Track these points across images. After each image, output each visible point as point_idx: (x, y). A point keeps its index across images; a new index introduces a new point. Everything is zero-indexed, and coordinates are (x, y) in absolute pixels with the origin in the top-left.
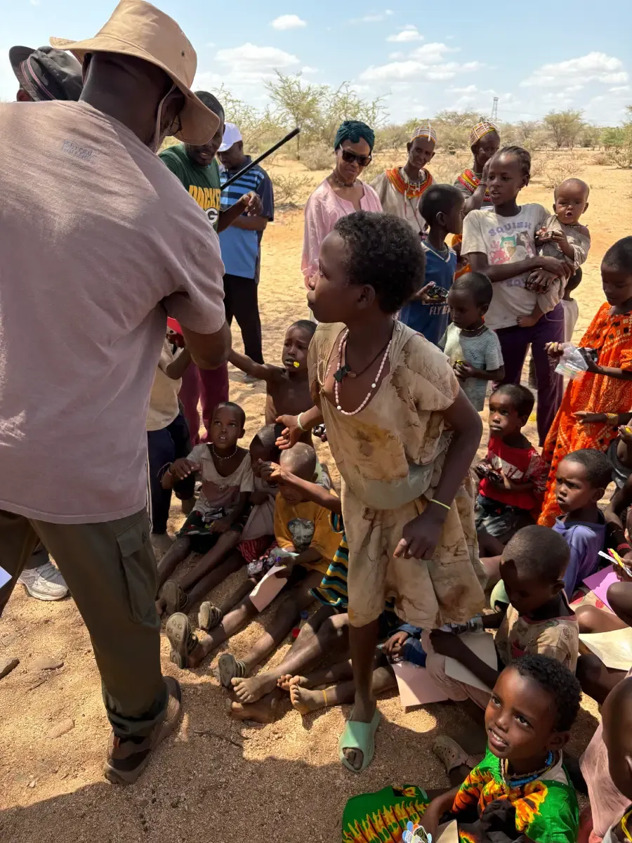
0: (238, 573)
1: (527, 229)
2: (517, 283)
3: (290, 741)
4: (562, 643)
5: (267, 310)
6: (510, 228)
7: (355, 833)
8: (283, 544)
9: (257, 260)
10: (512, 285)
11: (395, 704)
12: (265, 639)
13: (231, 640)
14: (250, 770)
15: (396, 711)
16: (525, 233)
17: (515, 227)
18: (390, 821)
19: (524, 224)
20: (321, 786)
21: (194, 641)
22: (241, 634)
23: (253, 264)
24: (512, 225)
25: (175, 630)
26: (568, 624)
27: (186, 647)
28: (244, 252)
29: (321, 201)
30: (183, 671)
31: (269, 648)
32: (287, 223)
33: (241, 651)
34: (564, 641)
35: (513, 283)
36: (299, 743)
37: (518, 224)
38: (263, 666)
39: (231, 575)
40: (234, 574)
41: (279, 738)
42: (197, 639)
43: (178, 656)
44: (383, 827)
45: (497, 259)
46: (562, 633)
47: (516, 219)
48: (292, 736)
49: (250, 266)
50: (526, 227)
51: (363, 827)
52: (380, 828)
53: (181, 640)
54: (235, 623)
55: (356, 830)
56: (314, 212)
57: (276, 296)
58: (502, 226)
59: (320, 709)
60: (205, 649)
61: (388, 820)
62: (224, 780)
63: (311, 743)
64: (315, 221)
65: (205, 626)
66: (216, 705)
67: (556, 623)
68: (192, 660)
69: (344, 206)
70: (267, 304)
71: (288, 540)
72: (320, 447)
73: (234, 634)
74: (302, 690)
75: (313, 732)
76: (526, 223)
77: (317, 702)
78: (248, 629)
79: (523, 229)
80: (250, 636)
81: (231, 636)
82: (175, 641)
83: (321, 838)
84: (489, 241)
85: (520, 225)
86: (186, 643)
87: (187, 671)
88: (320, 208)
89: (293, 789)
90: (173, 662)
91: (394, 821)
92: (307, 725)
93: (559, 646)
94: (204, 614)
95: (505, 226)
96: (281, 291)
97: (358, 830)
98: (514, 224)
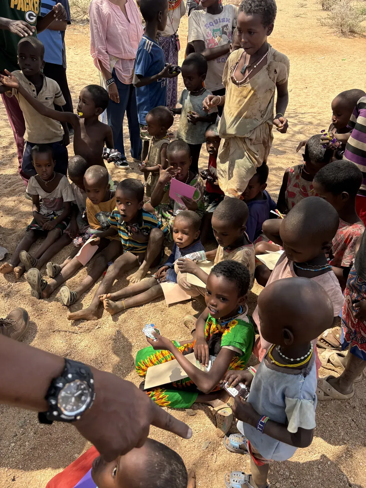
0: (69, 246)
1: (227, 23)
2: (223, 60)
3: (105, 328)
4: (245, 258)
5: (76, 90)
6: (217, 23)
7: (142, 366)
8: (95, 227)
9: (63, 52)
10: (220, 62)
11: (163, 304)
12: (88, 279)
13: (67, 282)
14: (83, 345)
15: (163, 307)
16: (226, 26)
17: (220, 22)
18: (160, 357)
19: (226, 20)
20: (123, 348)
21: (44, 283)
22: (73, 277)
23: (60, 54)
24: (218, 21)
25: (32, 278)
26: (248, 248)
27: (40, 287)
28: (52, 45)
29: (99, 5)
30: (40, 300)
31: (91, 283)
32: (86, 32)
33: (74, 287)
34: (246, 257)
35: (220, 61)
36: (111, 329)
37: (222, 19)
38: (87, 293)
39: (65, 247)
40: (67, 247)
41: (99, 328)
42: (47, 283)
43: (36, 293)
44: (156, 361)
45: (211, 45)
46: (245, 253)
47: (221, 16)
48: (106, 326)
49: (58, 56)
50: (227, 21)
51: (146, 363)
52: (155, 361)
53: (36, 283)
54: (69, 272)
55: (142, 365)
56: (95, 13)
57: (82, 81)
58: (212, 21)
59: (121, 311)
60: (52, 288)
61: (159, 357)
62: (69, 351)
63: (117, 329)
64: (96, 19)
65: (52, 276)
66: (61, 316)
67: (241, 249)
68: (45, 294)
69: (115, 9)
70: (76, 86)
71: (97, 225)
72: (115, 172)
73: (69, 278)
74: (110, 302)
75: (118, 323)
76: (227, 19)
77: (119, 307)
78: (78, 275)
79: (225, 23)
80: (79, 279)
81: (67, 279)
82: (33, 284)
83: (125, 372)
84: (205, 32)
85: (223, 20)
86: (40, 285)
87: (43, 300)
88: (98, 9)
89: (108, 351)
90: (33, 296)
91: (162, 357)
92: (115, 319)
93: (243, 260)
94: (49, 269)
95: (214, 21)
96: (84, 77)
97: (143, 364)
98: (219, 19)
